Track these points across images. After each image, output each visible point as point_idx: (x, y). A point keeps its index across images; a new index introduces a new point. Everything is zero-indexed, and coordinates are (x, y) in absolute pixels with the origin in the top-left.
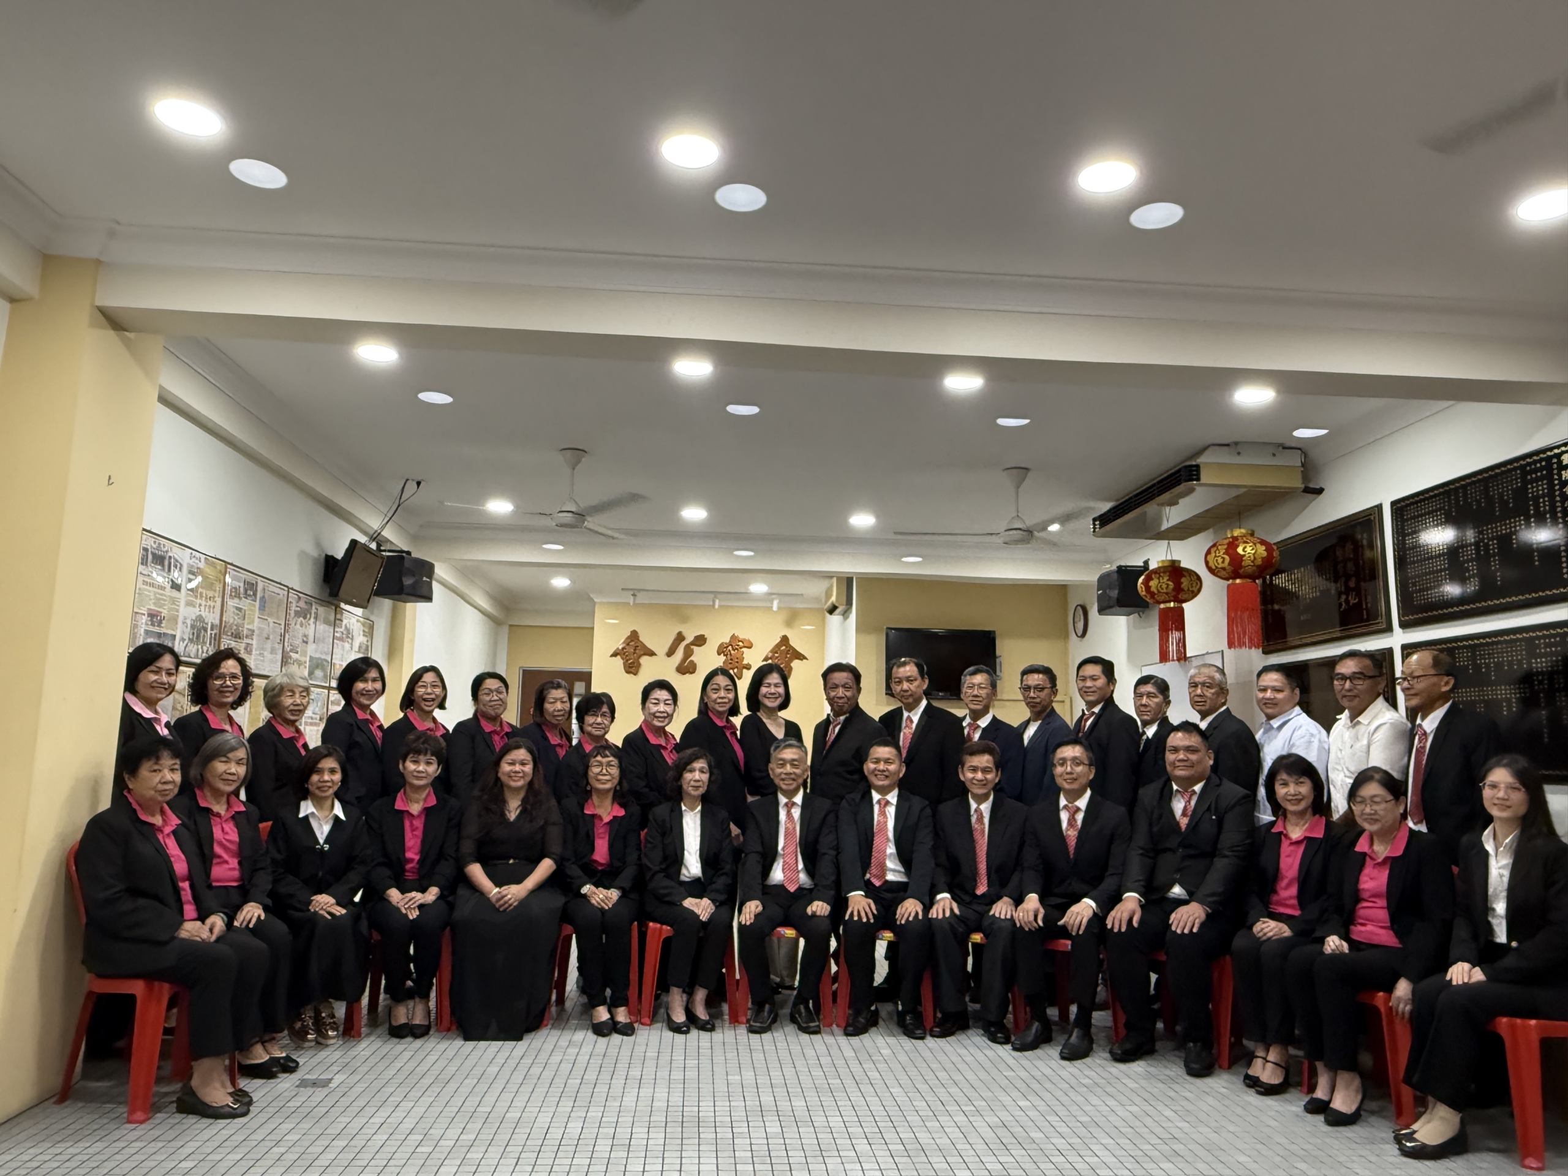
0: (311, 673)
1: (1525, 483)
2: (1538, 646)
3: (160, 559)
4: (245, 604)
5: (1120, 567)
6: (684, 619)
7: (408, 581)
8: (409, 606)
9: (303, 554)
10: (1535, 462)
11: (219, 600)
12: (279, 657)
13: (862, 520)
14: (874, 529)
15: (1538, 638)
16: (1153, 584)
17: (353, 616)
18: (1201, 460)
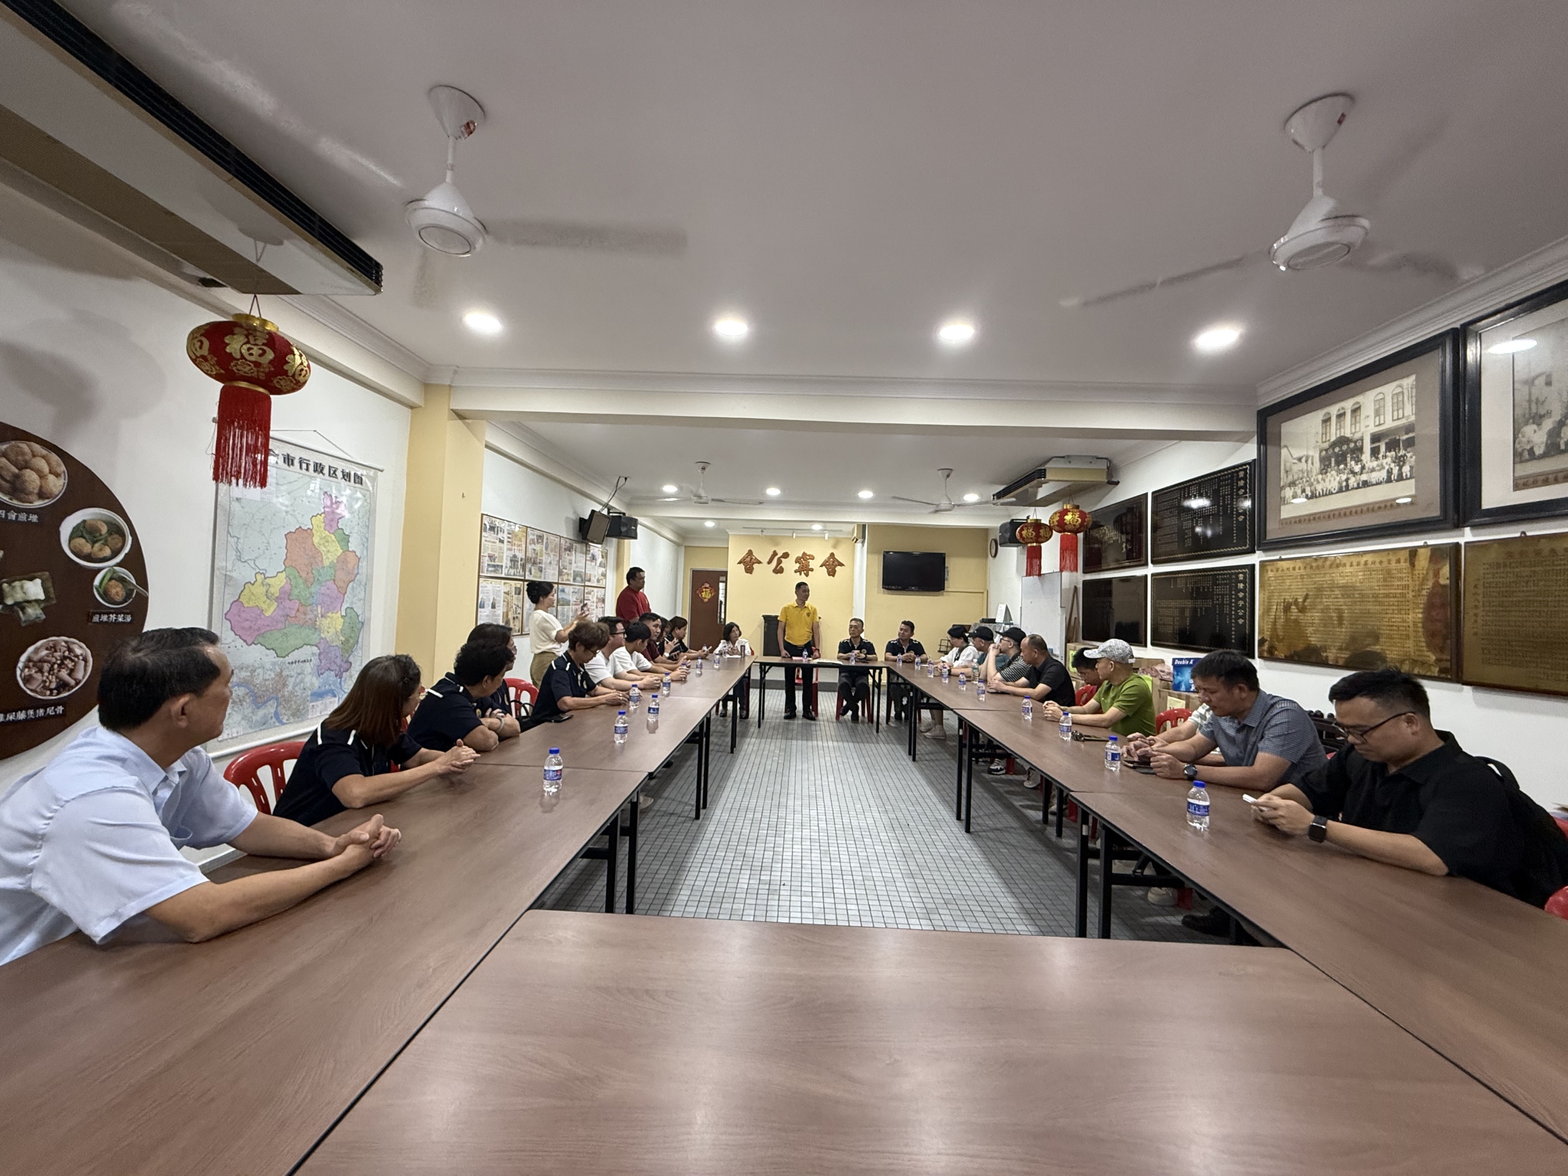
0: (574, 580)
1: (1219, 486)
2: (1218, 579)
3: (492, 528)
4: (538, 547)
5: (1012, 520)
6: (777, 544)
7: (624, 529)
8: (626, 541)
9: (567, 518)
10: (1225, 475)
11: (524, 546)
12: (557, 573)
13: (866, 495)
14: (873, 499)
15: (1219, 574)
16: (1024, 533)
17: (596, 549)
18: (1047, 466)
